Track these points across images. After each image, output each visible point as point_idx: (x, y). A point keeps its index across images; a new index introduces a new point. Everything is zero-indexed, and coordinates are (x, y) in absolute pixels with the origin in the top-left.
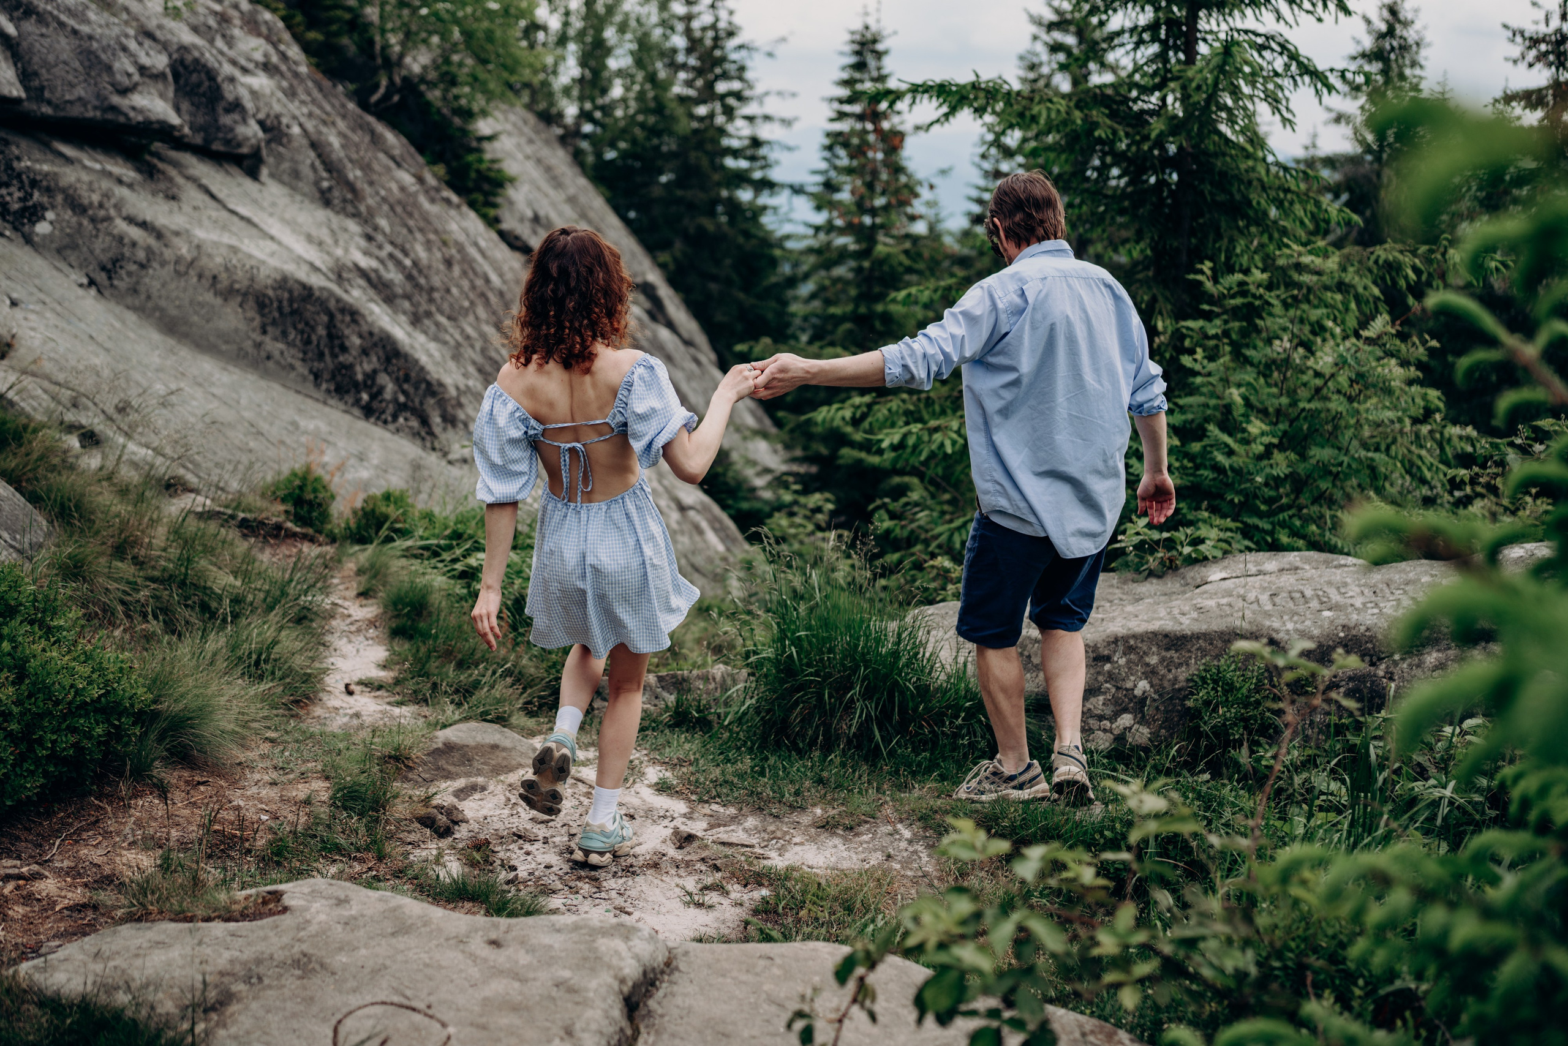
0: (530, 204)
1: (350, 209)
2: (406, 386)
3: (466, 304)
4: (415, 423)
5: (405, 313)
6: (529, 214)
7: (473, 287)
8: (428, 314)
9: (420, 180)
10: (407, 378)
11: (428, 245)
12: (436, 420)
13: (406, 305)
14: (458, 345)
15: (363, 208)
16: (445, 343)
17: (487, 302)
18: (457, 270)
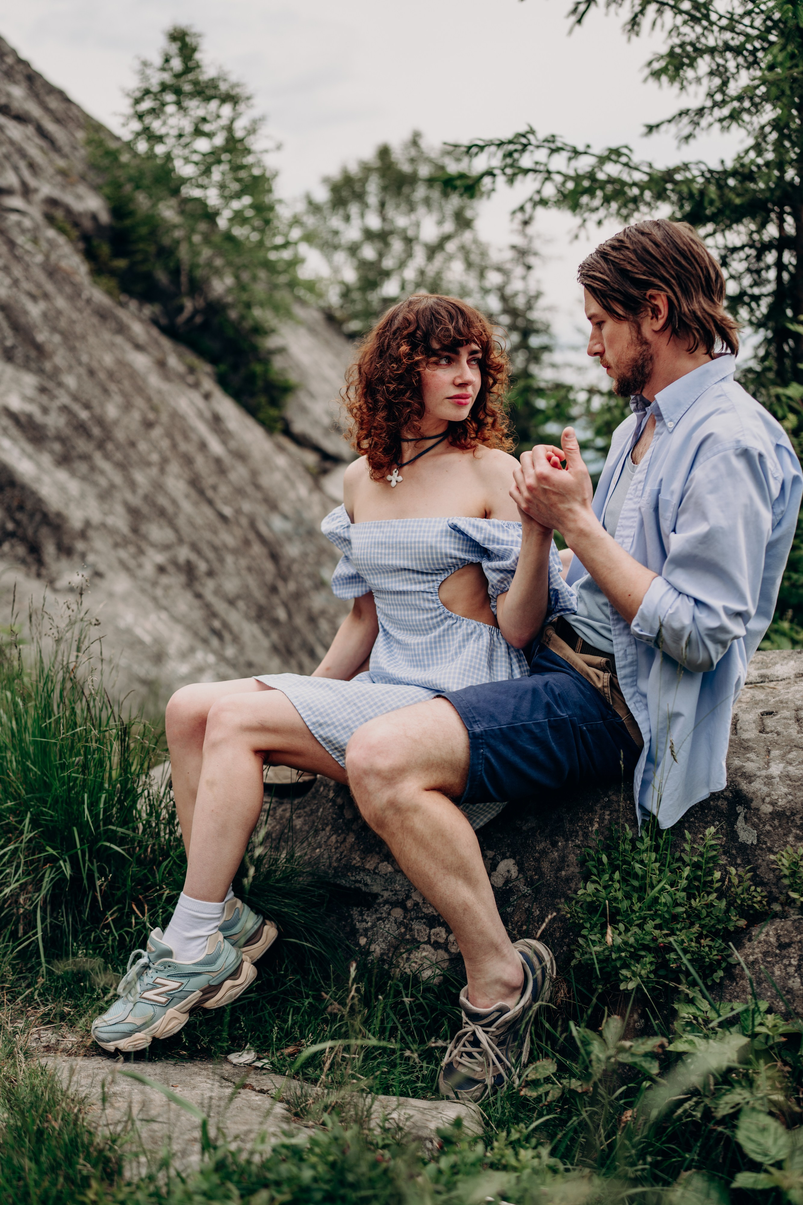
0: (330, 414)
1: (33, 365)
2: (19, 516)
3: (155, 457)
4: (21, 550)
5: (52, 452)
6: (326, 421)
7: (174, 446)
8: (86, 457)
9: (161, 364)
10: (21, 508)
11: (127, 407)
12: (50, 549)
13: (57, 447)
14: (113, 486)
15: (48, 366)
16: (95, 484)
17: (188, 461)
18: (157, 432)
